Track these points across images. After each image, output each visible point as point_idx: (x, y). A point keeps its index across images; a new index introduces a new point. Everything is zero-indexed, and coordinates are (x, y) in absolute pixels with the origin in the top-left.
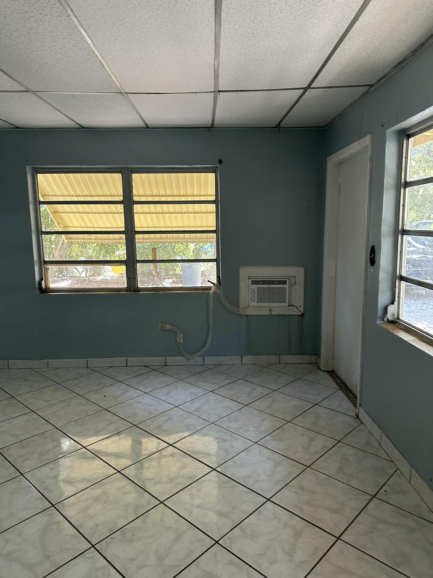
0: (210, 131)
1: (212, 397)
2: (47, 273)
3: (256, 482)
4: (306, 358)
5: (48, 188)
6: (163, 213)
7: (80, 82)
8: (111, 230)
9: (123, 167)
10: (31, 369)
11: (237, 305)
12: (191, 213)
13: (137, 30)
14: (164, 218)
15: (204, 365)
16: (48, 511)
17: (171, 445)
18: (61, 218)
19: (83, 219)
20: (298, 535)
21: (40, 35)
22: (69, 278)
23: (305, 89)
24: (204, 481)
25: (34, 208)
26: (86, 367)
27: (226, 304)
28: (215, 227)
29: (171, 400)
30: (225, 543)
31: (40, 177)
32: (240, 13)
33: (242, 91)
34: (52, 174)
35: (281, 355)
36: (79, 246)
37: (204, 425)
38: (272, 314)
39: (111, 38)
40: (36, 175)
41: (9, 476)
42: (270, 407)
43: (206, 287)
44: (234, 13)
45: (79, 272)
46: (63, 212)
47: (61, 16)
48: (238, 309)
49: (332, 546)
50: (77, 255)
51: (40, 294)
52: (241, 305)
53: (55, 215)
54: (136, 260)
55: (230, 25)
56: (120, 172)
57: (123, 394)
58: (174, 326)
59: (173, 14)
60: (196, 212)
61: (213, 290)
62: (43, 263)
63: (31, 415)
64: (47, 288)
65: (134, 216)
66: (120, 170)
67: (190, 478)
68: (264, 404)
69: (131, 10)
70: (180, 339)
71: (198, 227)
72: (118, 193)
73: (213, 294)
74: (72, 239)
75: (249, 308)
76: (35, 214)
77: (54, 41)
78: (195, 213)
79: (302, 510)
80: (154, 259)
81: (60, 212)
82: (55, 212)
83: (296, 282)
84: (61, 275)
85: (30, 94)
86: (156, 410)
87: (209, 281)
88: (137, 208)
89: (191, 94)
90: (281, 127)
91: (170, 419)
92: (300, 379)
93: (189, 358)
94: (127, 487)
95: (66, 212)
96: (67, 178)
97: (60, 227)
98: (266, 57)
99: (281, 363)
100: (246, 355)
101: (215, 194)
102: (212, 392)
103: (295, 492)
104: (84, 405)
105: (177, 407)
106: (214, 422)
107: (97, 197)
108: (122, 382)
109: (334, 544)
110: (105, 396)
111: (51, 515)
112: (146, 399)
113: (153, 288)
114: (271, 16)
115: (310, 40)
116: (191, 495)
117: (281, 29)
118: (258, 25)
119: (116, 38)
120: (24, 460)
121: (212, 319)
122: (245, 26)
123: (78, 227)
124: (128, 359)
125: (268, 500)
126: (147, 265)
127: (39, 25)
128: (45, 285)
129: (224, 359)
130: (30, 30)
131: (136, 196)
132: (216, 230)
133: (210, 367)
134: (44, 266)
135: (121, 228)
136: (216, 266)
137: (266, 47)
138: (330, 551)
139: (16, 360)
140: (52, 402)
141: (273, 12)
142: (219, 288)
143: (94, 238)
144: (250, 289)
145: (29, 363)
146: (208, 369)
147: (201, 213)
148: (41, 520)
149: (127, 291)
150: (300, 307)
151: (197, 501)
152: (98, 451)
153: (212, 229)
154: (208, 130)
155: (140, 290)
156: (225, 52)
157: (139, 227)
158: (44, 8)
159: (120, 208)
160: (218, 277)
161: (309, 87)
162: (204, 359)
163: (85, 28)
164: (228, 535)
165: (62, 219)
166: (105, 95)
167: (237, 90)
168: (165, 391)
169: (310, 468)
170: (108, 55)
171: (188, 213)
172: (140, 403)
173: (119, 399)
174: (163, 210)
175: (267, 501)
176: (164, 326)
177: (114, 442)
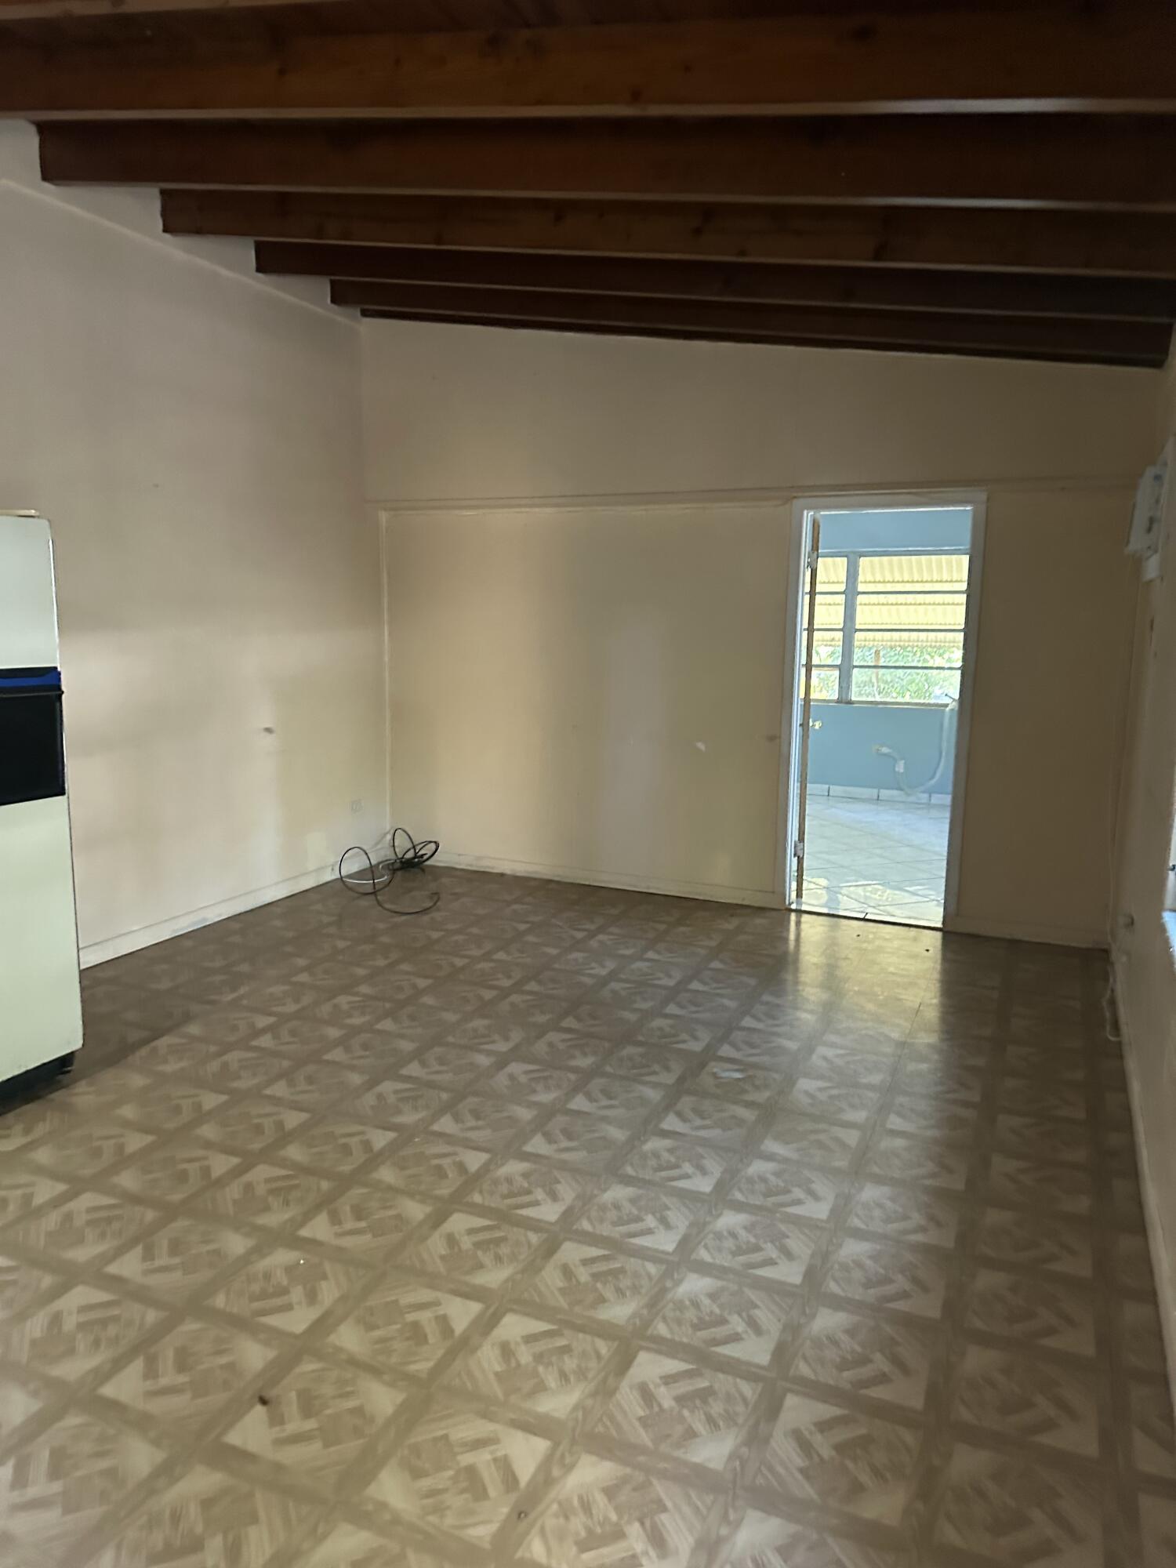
9: (850, 550)
15: (929, 804)
28: (964, 624)
43: (943, 703)
54: (852, 665)
56: (846, 556)
61: (951, 708)
65: (855, 609)
70: (900, 767)
73: (950, 713)
80: (876, 664)
87: (946, 696)
93: (910, 793)
121: (945, 746)
124: (831, 787)
132: (964, 628)
135: (838, 623)
136: (961, 676)
149: (837, 703)
153: (961, 627)
155: (853, 704)
157: (861, 623)
162: (930, 796)
176: (880, 748)
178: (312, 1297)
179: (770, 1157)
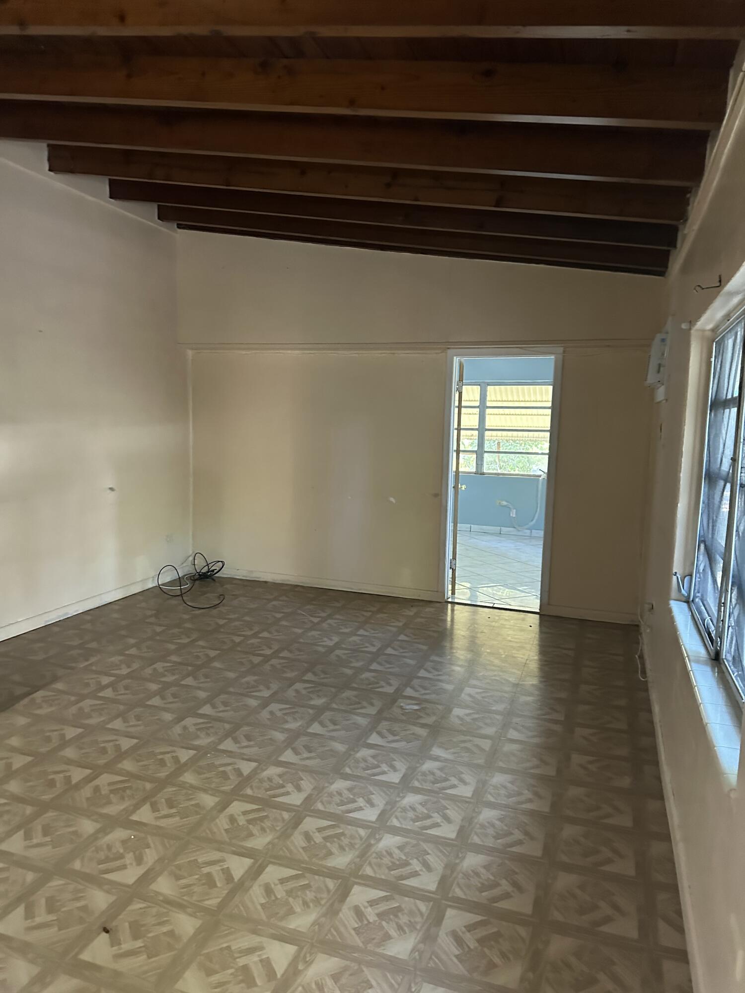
9: (482, 381)
28: (549, 427)
43: (538, 474)
54: (484, 451)
56: (480, 385)
58: (509, 503)
61: (542, 477)
65: (485, 417)
70: (513, 514)
72: (476, 400)
73: (542, 481)
80: (498, 451)
87: (540, 470)
88: (488, 411)
93: (519, 530)
101: (552, 402)
131: (489, 402)
132: (550, 430)
135: (475, 426)
136: (548, 458)
149: (475, 474)
155: (485, 474)
157: (489, 426)
159: (477, 411)
176: (501, 502)
178: (139, 860)
179: (436, 759)
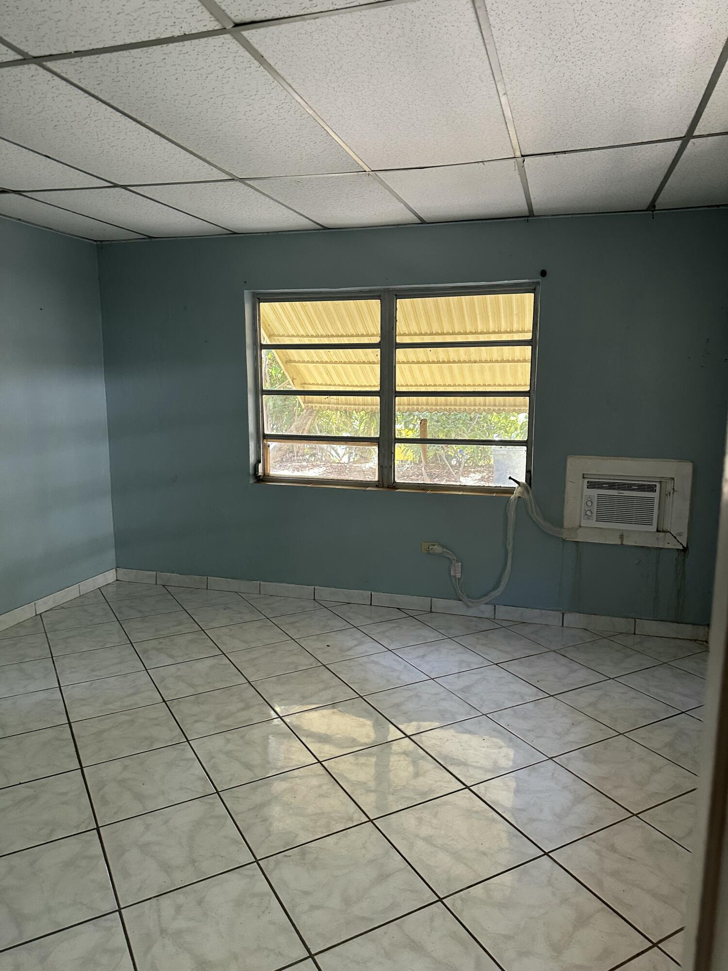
0: (528, 222)
1: (494, 673)
2: (267, 452)
3: (532, 820)
4: (687, 630)
5: (277, 324)
6: (449, 362)
7: (300, 161)
8: (359, 390)
9: (384, 289)
10: (236, 592)
11: (559, 523)
12: (497, 361)
13: (364, 74)
14: (451, 371)
15: (495, 619)
16: (209, 798)
17: (409, 737)
18: (298, 370)
19: (328, 373)
20: (582, 921)
21: (227, 98)
22: (323, 463)
23: (686, 139)
24: (446, 803)
25: (254, 355)
26: (313, 598)
27: (539, 519)
28: (528, 386)
29: (425, 668)
30: (453, 905)
31: (264, 307)
32: (523, 26)
33: (565, 152)
34: (282, 303)
35: (637, 620)
36: (341, 415)
37: (471, 715)
38: (624, 543)
39: (328, 90)
40: (257, 304)
41: (172, 741)
42: (593, 705)
43: (507, 487)
44: (512, 28)
45: (338, 454)
46: (299, 362)
47: (250, 67)
48: (559, 529)
49: (638, 955)
50: (338, 429)
51: (254, 482)
52: (566, 524)
53: (289, 365)
54: (393, 439)
55: (511, 47)
56: (378, 298)
57: (355, 646)
58: (448, 550)
59: (413, 43)
60: (505, 360)
61: (516, 494)
62: (263, 437)
63: (220, 659)
64: (266, 474)
65: (395, 367)
66: (378, 294)
67: (423, 794)
68: (584, 699)
69: (347, 45)
70: (457, 571)
71: (500, 385)
72: (373, 331)
73: (516, 501)
74: (313, 403)
75: (581, 529)
76: (254, 363)
77: (248, 104)
78: (503, 361)
79: (600, 883)
80: (423, 437)
81: (295, 362)
82: (289, 361)
83: (675, 488)
84: (314, 458)
85: (238, 183)
86: (399, 678)
87: (510, 478)
88: (400, 354)
89: (477, 164)
90: (656, 208)
91: (417, 696)
92: (666, 664)
93: (470, 604)
94: (325, 787)
95: (304, 362)
96: (303, 307)
97: (294, 385)
98: (589, 91)
99: (636, 633)
100: (570, 611)
101: (532, 330)
102: (496, 664)
103: (598, 852)
104: (295, 654)
105: (433, 679)
106: (487, 714)
107: (347, 338)
108: (358, 627)
109: (643, 952)
110: (328, 646)
111: (211, 804)
112: (388, 660)
113: (418, 484)
114: (579, 24)
115: (664, 54)
116: (420, 820)
117: (605, 43)
118: (559, 41)
119: (335, 89)
120: (196, 721)
121: (511, 545)
122: (537, 46)
123: (321, 384)
124: (372, 593)
125: (546, 854)
126: (434, 448)
127: (223, 84)
128: (264, 469)
129: (529, 614)
130: (213, 92)
131: (401, 335)
132: (529, 391)
133: (504, 624)
134: (263, 441)
135: (374, 386)
136: (526, 452)
137: (585, 76)
138: (632, 962)
139: (218, 578)
140: (253, 645)
141: (581, 17)
142: (528, 492)
143: (335, 401)
144: (584, 497)
145: (234, 584)
146: (500, 627)
147: (513, 361)
148: (197, 809)
149: (377, 486)
150: (680, 534)
151: (425, 831)
152: (297, 727)
153: (524, 389)
154: (525, 220)
155: (397, 487)
156: (515, 92)
157: (402, 386)
158: (225, 59)
159: (375, 355)
160: (528, 472)
161: (690, 135)
162: (495, 609)
163: (287, 81)
164: (461, 893)
165: (298, 372)
166: (342, 177)
167: (555, 151)
168: (421, 651)
169: (638, 817)
170: (331, 117)
171: (491, 361)
172: (376, 663)
173: (347, 653)
174: (449, 356)
175: (543, 855)
176: (431, 547)
177: (324, 716)
